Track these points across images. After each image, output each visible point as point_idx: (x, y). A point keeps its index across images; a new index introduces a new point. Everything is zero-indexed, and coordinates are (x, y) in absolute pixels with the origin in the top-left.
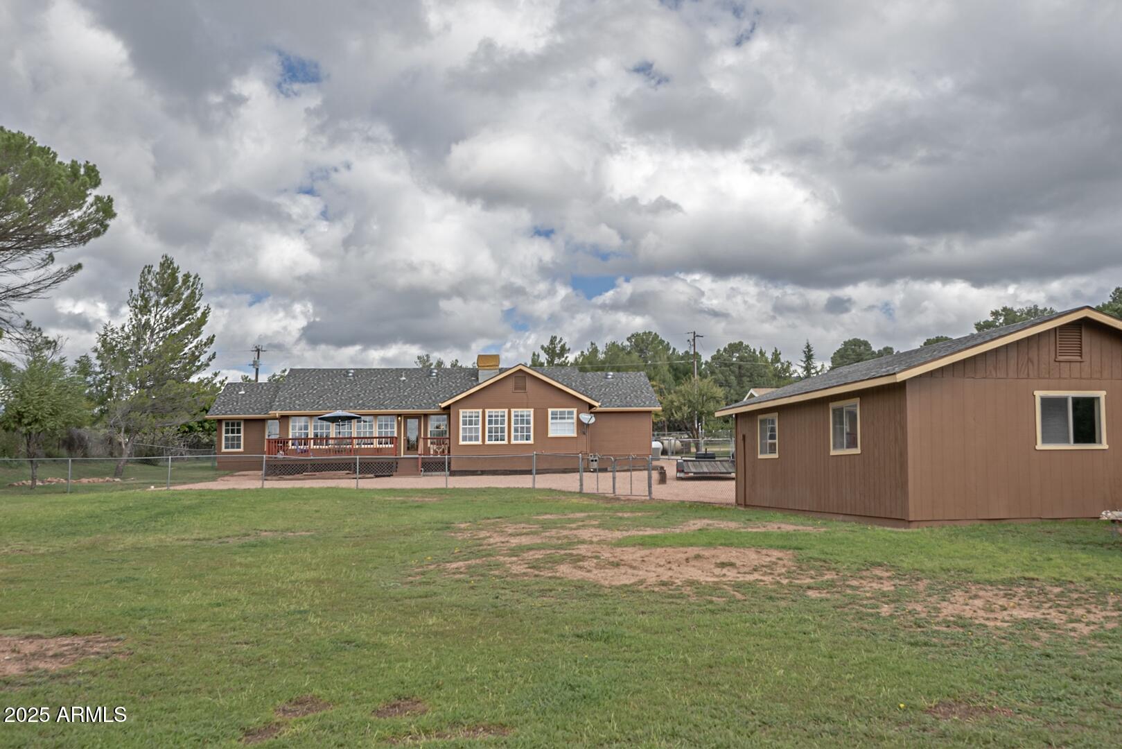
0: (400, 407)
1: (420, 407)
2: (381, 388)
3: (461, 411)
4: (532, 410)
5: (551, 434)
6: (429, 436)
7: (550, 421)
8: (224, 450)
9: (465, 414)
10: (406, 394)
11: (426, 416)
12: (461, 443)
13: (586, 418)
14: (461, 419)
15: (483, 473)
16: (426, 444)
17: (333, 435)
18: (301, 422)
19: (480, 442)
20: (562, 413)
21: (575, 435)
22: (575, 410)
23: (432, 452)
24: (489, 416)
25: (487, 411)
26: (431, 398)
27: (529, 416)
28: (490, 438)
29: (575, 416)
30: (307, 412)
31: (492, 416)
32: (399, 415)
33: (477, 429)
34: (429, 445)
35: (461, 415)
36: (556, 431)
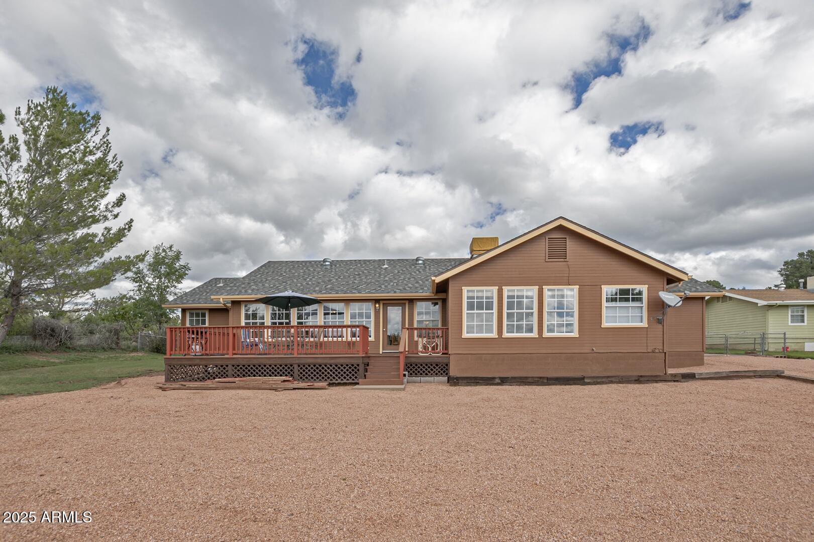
0: (377, 291)
1: (404, 291)
2: (359, 275)
3: (465, 289)
4: (576, 289)
5: (605, 324)
6: (415, 326)
7: (605, 304)
9: (471, 294)
10: (387, 279)
11: (412, 301)
12: (465, 335)
13: (669, 299)
14: (465, 302)
15: (504, 381)
16: (411, 337)
19: (494, 335)
20: (625, 292)
21: (645, 324)
22: (645, 288)
23: (420, 348)
24: (509, 297)
25: (506, 289)
26: (417, 282)
27: (571, 296)
28: (510, 329)
29: (644, 296)
31: (513, 297)
32: (377, 301)
33: (489, 316)
34: (416, 338)
35: (465, 295)
36: (614, 318)
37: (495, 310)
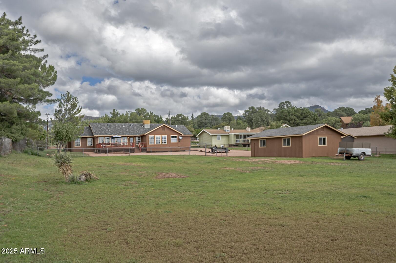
0: (129, 134)
1: (134, 134)
3: (149, 136)
4: (167, 136)
5: (171, 142)
6: (136, 142)
7: (171, 138)
8: (75, 146)
11: (135, 137)
12: (149, 144)
13: (180, 138)
14: (149, 138)
15: (156, 152)
16: (135, 144)
17: (110, 142)
18: (102, 138)
19: (154, 144)
20: (174, 136)
21: (177, 142)
22: (177, 136)
27: (166, 137)
28: (156, 143)
29: (177, 137)
30: (103, 136)
31: (157, 137)
32: (128, 137)
33: (153, 141)
35: (149, 137)
36: (172, 141)
37: (154, 140)
